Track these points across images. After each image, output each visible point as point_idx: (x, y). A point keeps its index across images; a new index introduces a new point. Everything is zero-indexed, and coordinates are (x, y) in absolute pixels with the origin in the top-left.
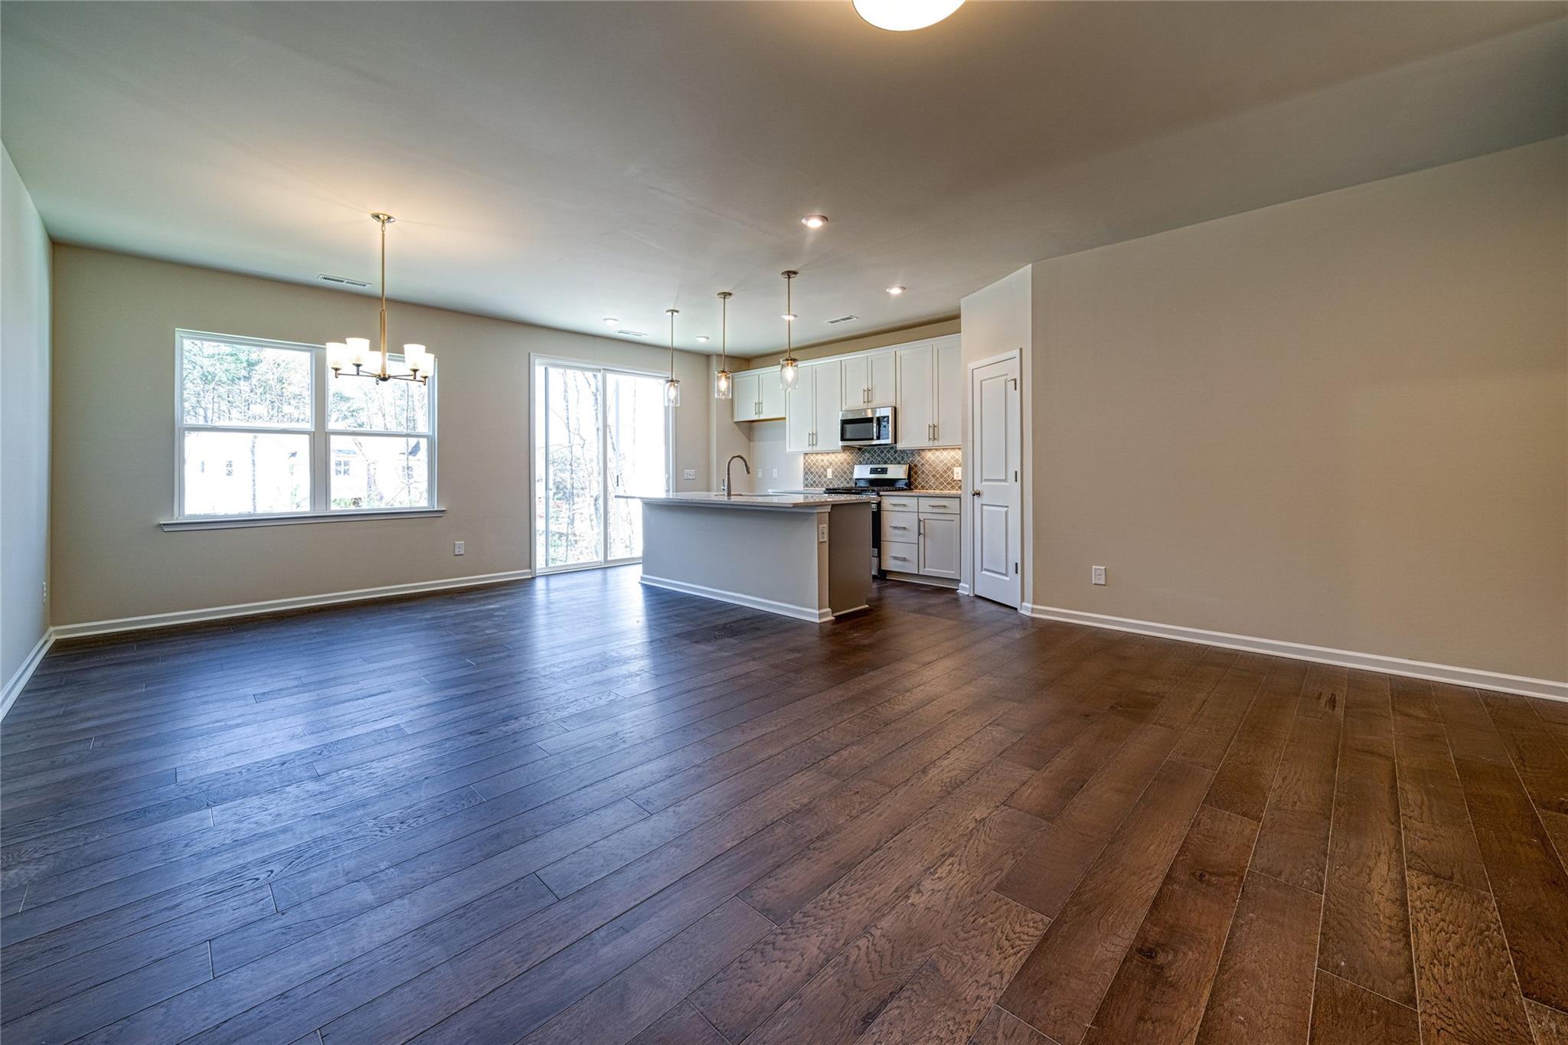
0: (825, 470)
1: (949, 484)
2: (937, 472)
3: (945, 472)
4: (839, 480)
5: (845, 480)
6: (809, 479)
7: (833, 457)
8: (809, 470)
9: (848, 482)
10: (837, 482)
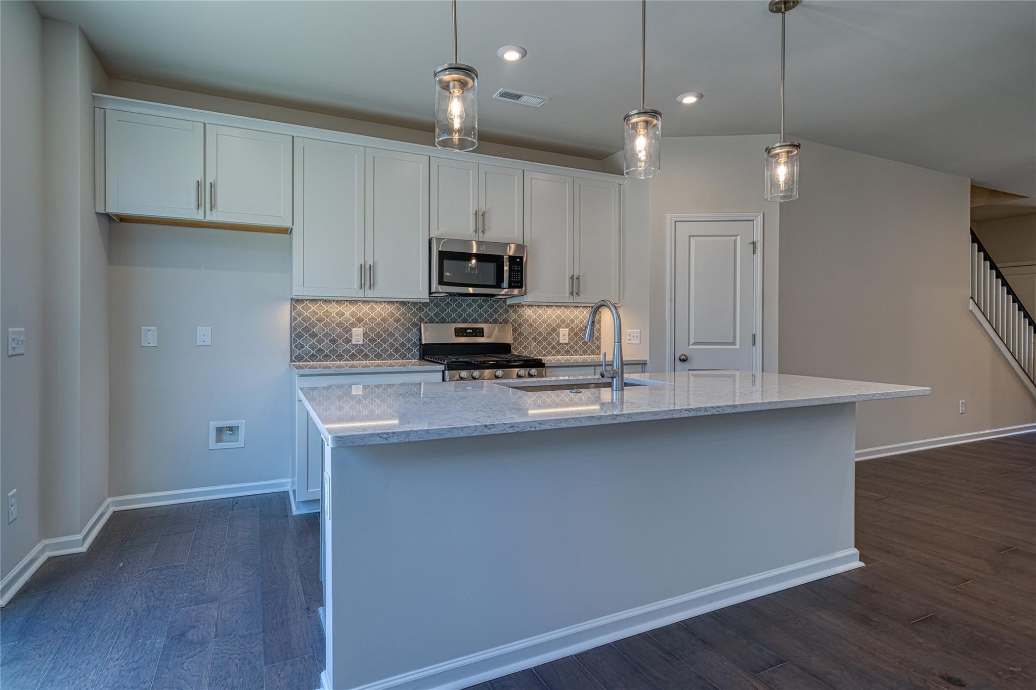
0: (348, 330)
1: (554, 348)
2: (540, 334)
3: (549, 334)
4: (378, 346)
5: (390, 346)
6: (307, 347)
7: (366, 308)
8: (306, 330)
9: (397, 350)
10: (373, 350)
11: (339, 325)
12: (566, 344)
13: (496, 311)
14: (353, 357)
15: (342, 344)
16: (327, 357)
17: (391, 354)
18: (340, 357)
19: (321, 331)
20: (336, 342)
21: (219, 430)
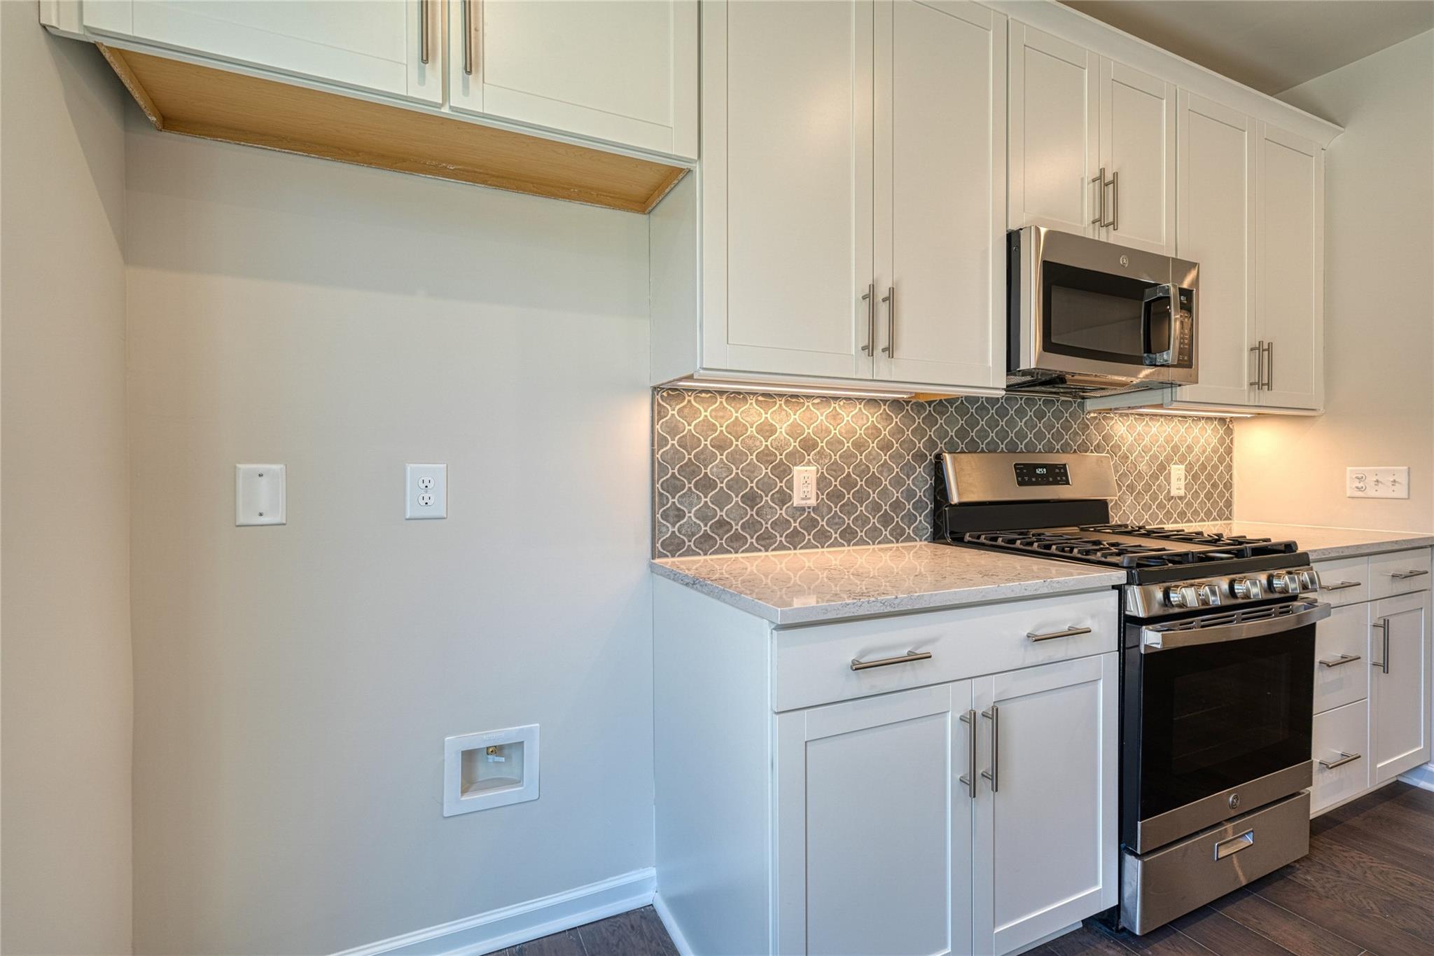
0: (783, 471)
1: (1161, 506)
2: (1140, 476)
3: (1155, 477)
4: (848, 509)
5: (873, 509)
6: (691, 515)
7: (821, 416)
8: (690, 470)
9: (886, 520)
10: (837, 520)
11: (766, 456)
12: (1181, 498)
13: (1067, 427)
14: (795, 540)
15: (771, 507)
16: (737, 543)
17: (875, 528)
18: (766, 542)
19: (725, 475)
20: (758, 500)
21: (469, 757)
